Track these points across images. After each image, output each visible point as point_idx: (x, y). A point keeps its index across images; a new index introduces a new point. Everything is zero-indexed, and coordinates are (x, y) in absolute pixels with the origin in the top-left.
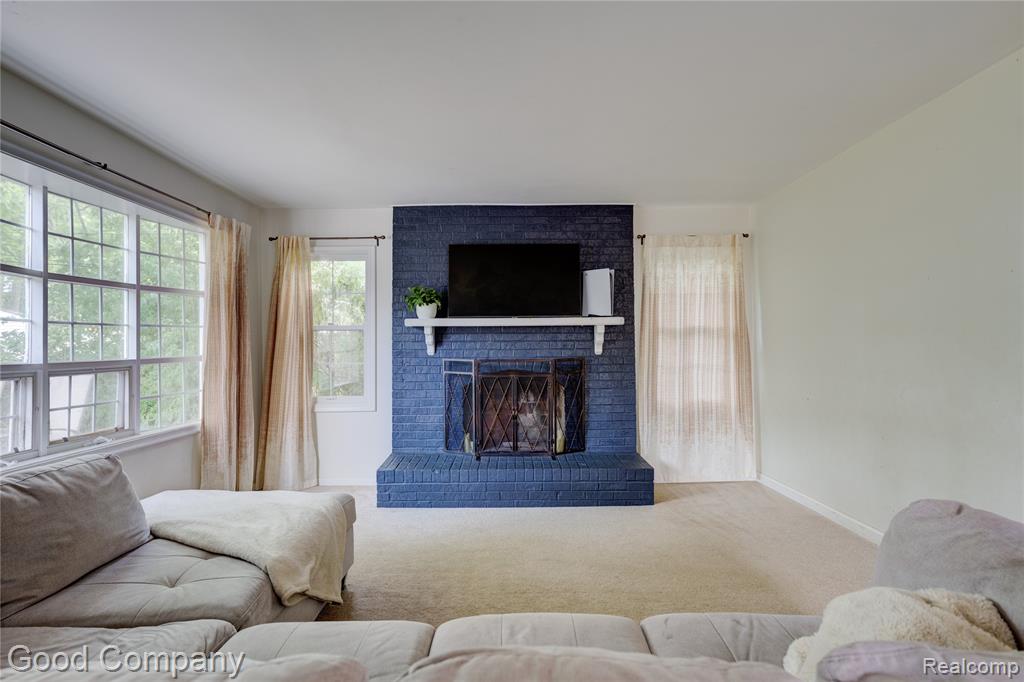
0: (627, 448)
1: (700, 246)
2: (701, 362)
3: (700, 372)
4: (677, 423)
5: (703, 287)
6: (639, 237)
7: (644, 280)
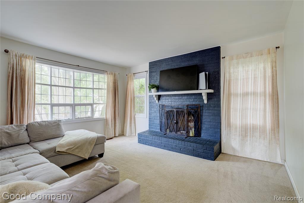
0: (216, 139)
1: (251, 57)
2: (252, 107)
3: (251, 111)
4: (238, 132)
5: (253, 74)
6: (223, 58)
7: (224, 75)
